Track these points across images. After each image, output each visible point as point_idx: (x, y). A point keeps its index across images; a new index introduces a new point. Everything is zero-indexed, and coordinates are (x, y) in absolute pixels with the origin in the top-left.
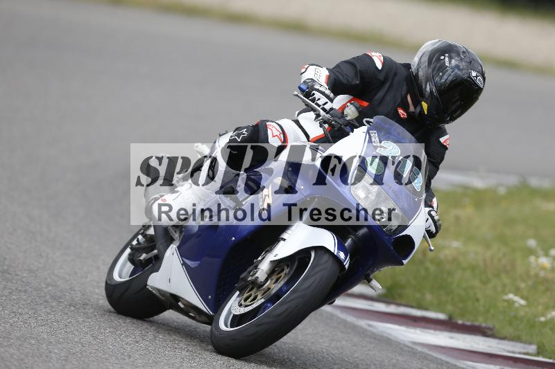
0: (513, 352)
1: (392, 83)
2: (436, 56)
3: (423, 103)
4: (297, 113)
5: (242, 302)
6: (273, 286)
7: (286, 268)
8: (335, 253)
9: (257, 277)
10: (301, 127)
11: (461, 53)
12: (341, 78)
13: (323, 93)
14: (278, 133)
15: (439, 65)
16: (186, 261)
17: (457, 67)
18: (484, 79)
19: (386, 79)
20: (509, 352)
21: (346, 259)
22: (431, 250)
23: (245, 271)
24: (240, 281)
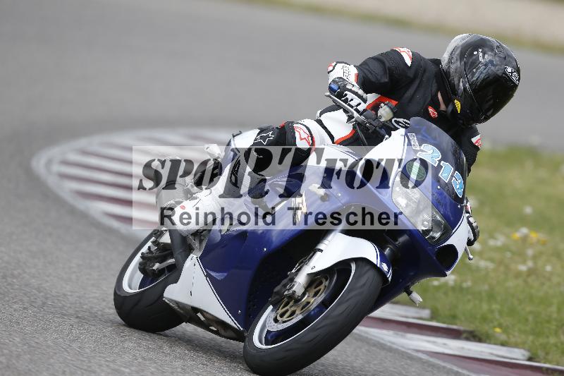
0: (406, 317)
1: (421, 81)
2: (468, 51)
3: (456, 101)
4: (319, 112)
5: (279, 318)
6: (312, 300)
7: (324, 280)
8: (378, 266)
9: (295, 291)
10: (325, 128)
11: (495, 48)
12: (370, 75)
13: (356, 94)
14: (306, 136)
15: (471, 60)
16: (210, 272)
17: (491, 62)
18: (519, 75)
19: (415, 77)
21: (389, 271)
22: (470, 259)
23: (279, 284)
24: (273, 295)
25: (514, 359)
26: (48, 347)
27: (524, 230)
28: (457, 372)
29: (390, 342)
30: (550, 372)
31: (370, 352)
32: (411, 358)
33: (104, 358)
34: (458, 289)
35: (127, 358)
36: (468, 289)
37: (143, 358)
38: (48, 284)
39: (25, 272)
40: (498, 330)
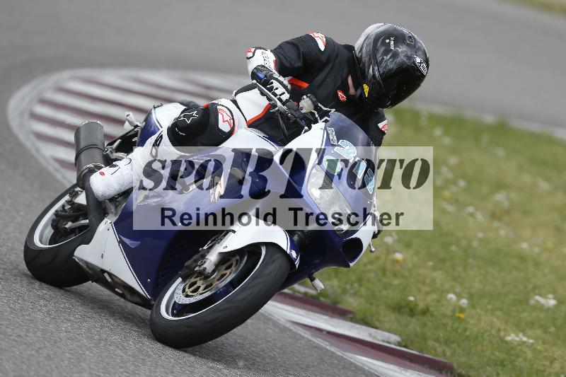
2: (382, 39)
3: (364, 85)
4: (235, 92)
8: (288, 252)
9: (206, 268)
10: (238, 107)
11: (407, 38)
13: (281, 83)
14: (228, 119)
15: (383, 48)
16: (123, 239)
18: (428, 67)
19: (328, 61)
21: (297, 258)
22: (371, 251)
23: (190, 259)
24: (184, 268)
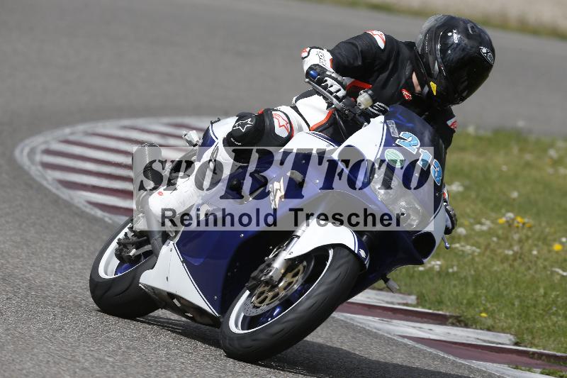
0: (392, 303)
3: (431, 83)
4: (294, 99)
9: (272, 277)
10: (300, 114)
13: (335, 79)
14: (284, 123)
16: (187, 258)
18: (494, 55)
20: (388, 302)
23: (256, 270)
24: (251, 280)
25: (500, 344)
26: (32, 337)
27: (511, 215)
28: (444, 357)
29: (376, 328)
30: (536, 355)
31: (355, 339)
32: (396, 344)
33: (88, 347)
34: (443, 274)
35: (111, 347)
36: (454, 273)
37: (128, 348)
38: (32, 274)
39: (8, 262)
40: (484, 315)
